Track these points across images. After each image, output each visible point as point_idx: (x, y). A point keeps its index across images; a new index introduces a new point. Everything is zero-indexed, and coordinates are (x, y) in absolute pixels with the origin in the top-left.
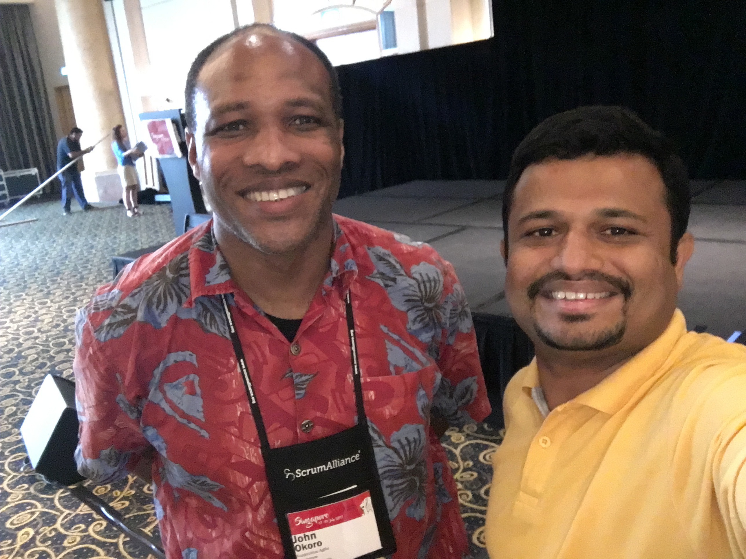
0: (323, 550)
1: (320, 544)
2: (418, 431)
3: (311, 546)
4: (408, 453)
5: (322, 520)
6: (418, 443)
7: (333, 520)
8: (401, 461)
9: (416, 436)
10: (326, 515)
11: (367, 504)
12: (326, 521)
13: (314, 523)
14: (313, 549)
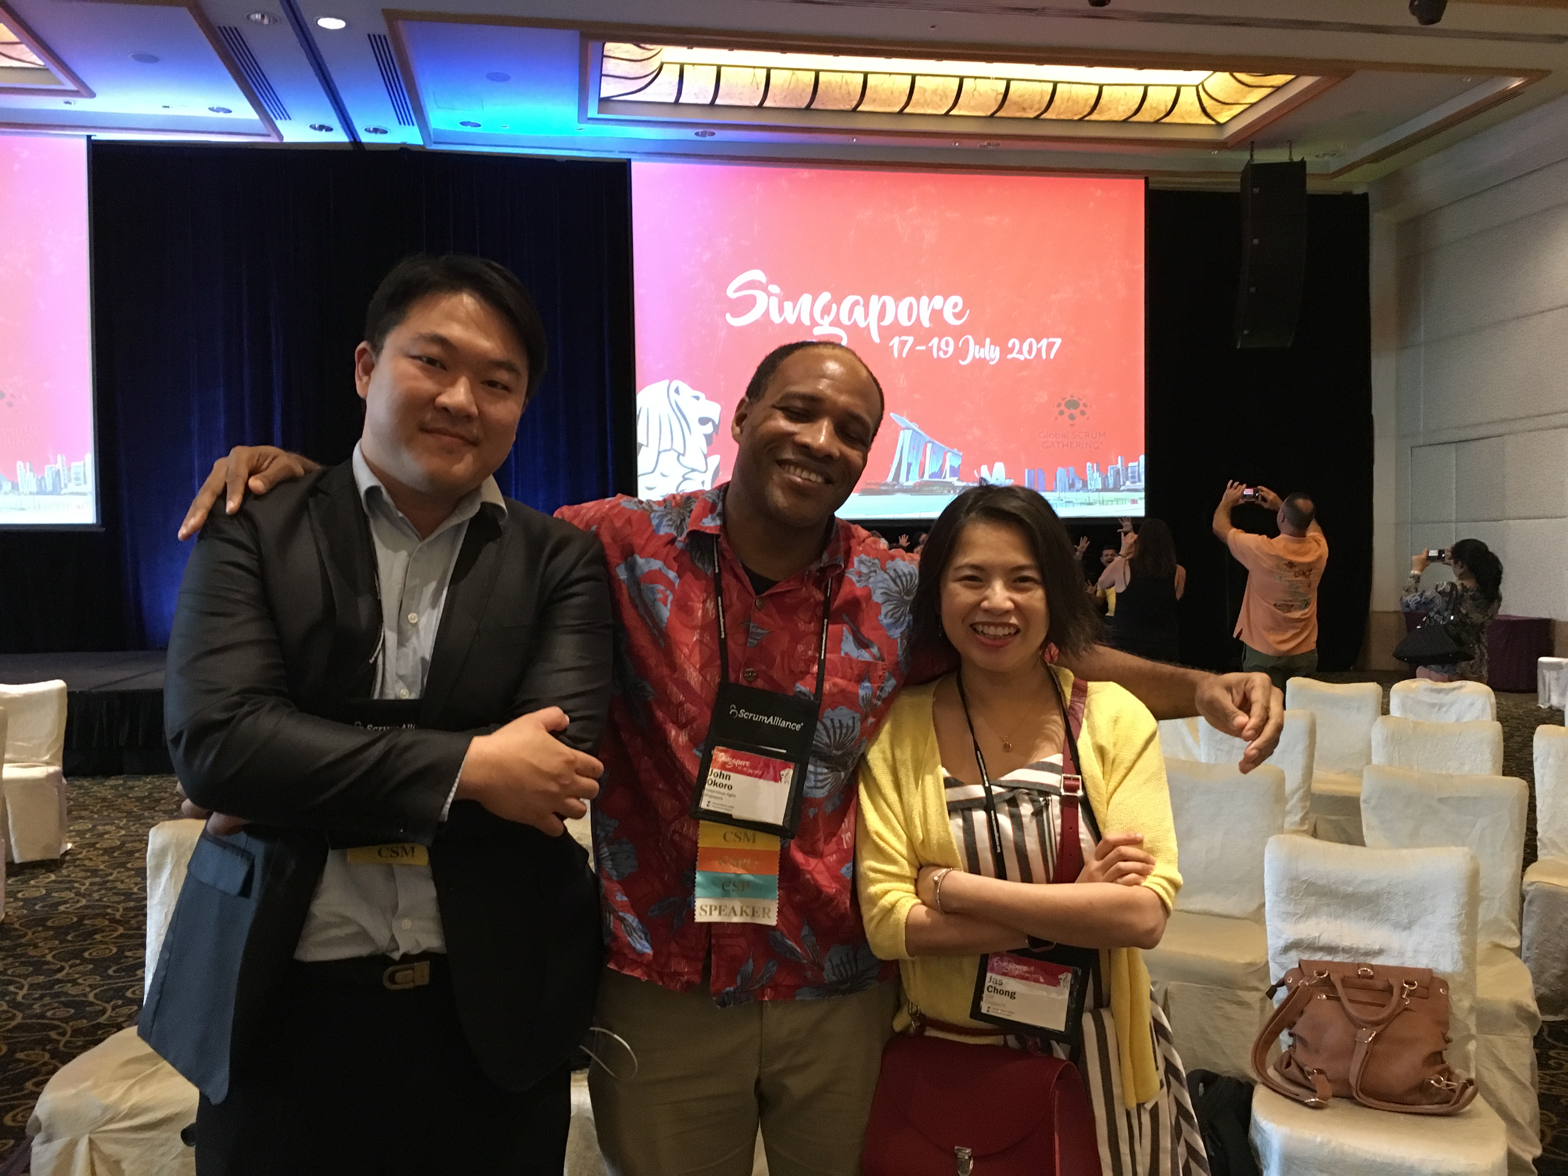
0: (730, 796)
1: (730, 788)
2: (854, 718)
3: (721, 786)
4: (838, 736)
5: (743, 767)
6: (850, 731)
7: (751, 771)
8: (828, 741)
9: (850, 723)
10: (748, 763)
11: (788, 774)
12: (745, 769)
13: (734, 765)
14: (722, 790)
